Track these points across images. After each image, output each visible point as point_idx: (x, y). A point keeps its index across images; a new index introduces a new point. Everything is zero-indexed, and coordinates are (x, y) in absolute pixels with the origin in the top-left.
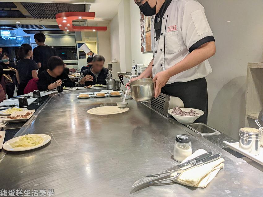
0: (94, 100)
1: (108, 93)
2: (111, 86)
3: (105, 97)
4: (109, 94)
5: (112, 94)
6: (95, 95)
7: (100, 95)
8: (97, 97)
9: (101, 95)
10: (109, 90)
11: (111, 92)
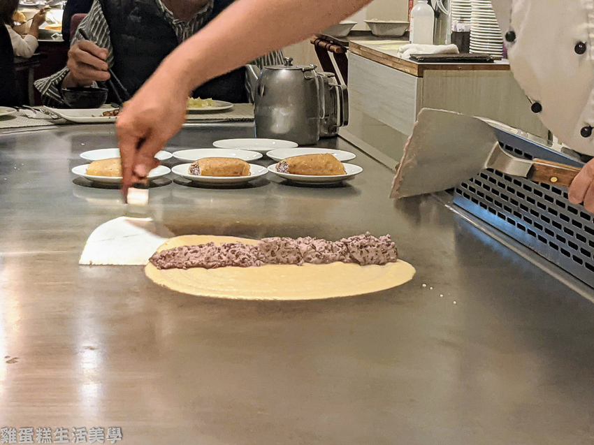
0: (179, 201)
1: (265, 159)
2: (282, 117)
3: (246, 185)
4: (273, 168)
5: (292, 169)
6: (182, 171)
7: (217, 171)
8: (195, 184)
9: (226, 170)
10: (274, 142)
11: (285, 151)
